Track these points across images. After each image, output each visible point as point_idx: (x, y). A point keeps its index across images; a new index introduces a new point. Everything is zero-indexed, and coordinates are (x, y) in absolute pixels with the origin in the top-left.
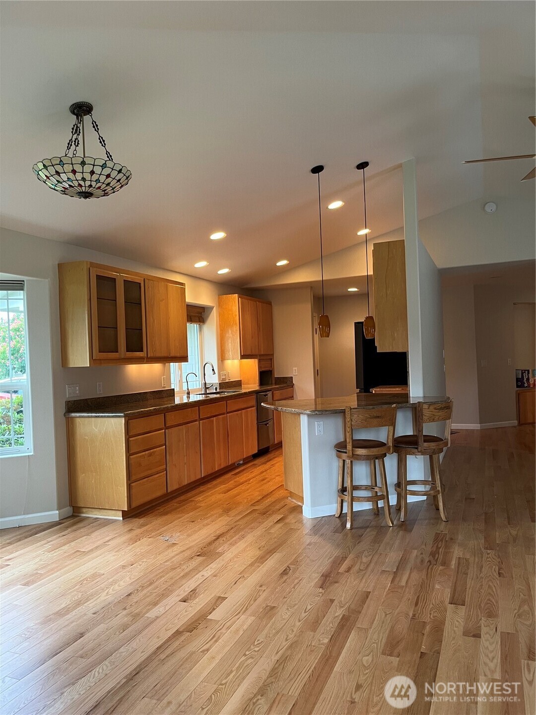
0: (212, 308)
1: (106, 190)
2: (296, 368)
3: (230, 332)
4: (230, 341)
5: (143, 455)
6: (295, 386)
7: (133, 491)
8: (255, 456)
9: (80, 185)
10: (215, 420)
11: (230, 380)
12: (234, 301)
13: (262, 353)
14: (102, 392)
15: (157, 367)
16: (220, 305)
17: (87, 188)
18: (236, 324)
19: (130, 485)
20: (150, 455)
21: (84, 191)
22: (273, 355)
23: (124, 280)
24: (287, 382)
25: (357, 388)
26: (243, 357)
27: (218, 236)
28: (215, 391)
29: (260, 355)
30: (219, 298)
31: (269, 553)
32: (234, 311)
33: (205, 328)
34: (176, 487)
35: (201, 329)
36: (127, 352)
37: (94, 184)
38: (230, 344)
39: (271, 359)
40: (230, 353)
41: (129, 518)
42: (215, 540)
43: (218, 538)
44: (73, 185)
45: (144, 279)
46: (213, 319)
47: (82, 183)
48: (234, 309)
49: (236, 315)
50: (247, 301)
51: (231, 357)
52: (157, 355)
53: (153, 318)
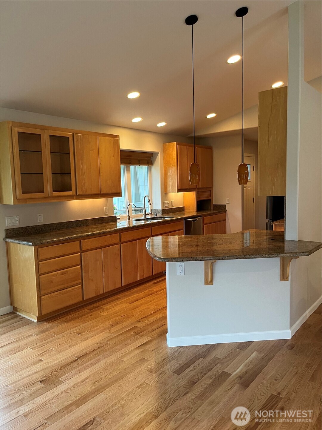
0: (158, 153)
2: (229, 198)
3: (171, 171)
4: (170, 178)
5: (55, 274)
6: (228, 212)
7: (43, 302)
10: (137, 242)
11: (173, 207)
12: (173, 147)
13: (200, 186)
14: (42, 221)
15: (99, 202)
16: (164, 150)
18: (175, 165)
19: (40, 297)
20: (63, 274)
22: (212, 187)
23: (50, 135)
24: (222, 209)
25: (267, 219)
26: (179, 191)
27: (134, 95)
28: (155, 216)
29: (199, 189)
30: (164, 145)
32: (173, 156)
33: (154, 168)
34: (92, 295)
35: (150, 170)
36: (53, 192)
38: (170, 181)
39: (210, 191)
40: (171, 187)
41: (42, 321)
42: (72, 362)
45: (73, 134)
46: (159, 161)
48: (173, 154)
49: (175, 159)
50: (185, 147)
51: (171, 190)
52: (86, 194)
53: (82, 164)
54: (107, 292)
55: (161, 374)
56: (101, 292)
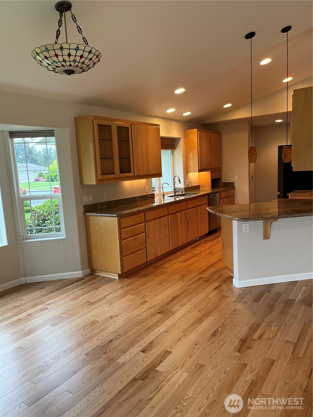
0: (180, 139)
1: (82, 67)
2: (237, 176)
3: (192, 154)
4: (191, 160)
5: (130, 240)
6: (236, 188)
7: (124, 262)
8: (207, 235)
9: (63, 65)
10: (179, 215)
11: (192, 185)
12: (194, 134)
13: (214, 167)
14: (107, 198)
15: (143, 181)
16: (186, 136)
17: (69, 67)
18: (196, 149)
19: (122, 258)
20: (135, 239)
21: (67, 69)
22: (221, 168)
23: (117, 126)
24: (230, 186)
25: (278, 192)
26: (200, 171)
27: (180, 91)
28: (181, 194)
29: (212, 169)
30: (184, 132)
31: (205, 315)
32: (194, 140)
33: (176, 152)
34: (153, 257)
35: (173, 153)
36: (120, 173)
37: (72, 63)
38: (191, 163)
39: (220, 170)
40: (192, 168)
41: (121, 278)
42: (173, 300)
43: (174, 298)
44: (59, 66)
45: (131, 124)
46: (181, 145)
47: (64, 63)
48: (194, 139)
49: (196, 143)
50: (203, 133)
51: (192, 170)
52: (140, 174)
53: (137, 150)
54: (162, 255)
55: (244, 303)
56: (158, 255)
